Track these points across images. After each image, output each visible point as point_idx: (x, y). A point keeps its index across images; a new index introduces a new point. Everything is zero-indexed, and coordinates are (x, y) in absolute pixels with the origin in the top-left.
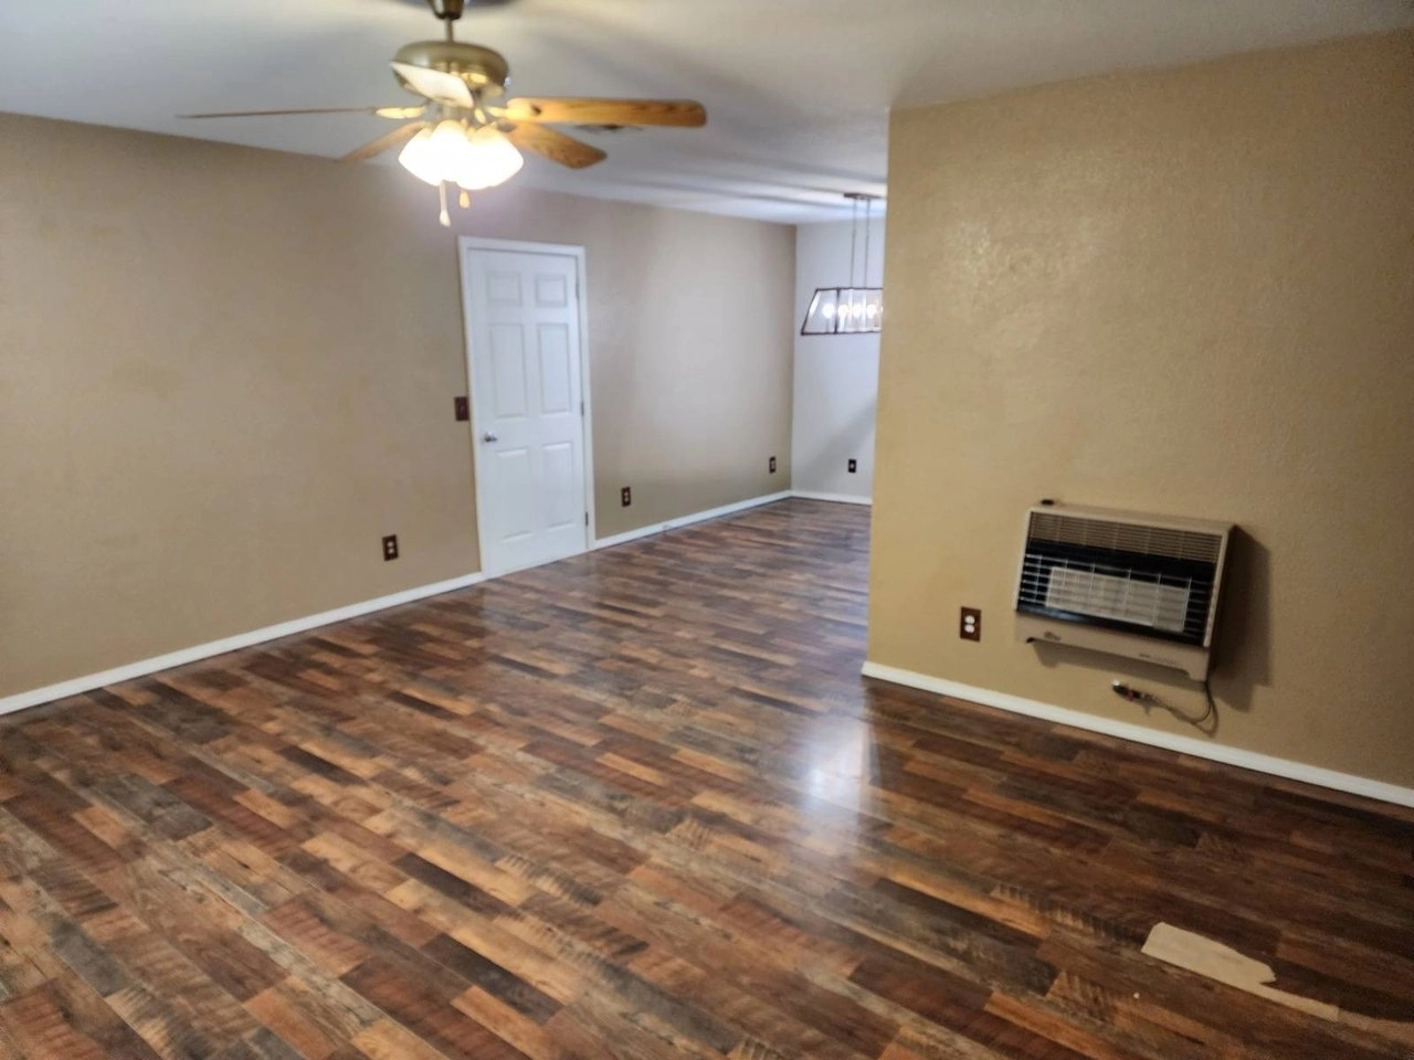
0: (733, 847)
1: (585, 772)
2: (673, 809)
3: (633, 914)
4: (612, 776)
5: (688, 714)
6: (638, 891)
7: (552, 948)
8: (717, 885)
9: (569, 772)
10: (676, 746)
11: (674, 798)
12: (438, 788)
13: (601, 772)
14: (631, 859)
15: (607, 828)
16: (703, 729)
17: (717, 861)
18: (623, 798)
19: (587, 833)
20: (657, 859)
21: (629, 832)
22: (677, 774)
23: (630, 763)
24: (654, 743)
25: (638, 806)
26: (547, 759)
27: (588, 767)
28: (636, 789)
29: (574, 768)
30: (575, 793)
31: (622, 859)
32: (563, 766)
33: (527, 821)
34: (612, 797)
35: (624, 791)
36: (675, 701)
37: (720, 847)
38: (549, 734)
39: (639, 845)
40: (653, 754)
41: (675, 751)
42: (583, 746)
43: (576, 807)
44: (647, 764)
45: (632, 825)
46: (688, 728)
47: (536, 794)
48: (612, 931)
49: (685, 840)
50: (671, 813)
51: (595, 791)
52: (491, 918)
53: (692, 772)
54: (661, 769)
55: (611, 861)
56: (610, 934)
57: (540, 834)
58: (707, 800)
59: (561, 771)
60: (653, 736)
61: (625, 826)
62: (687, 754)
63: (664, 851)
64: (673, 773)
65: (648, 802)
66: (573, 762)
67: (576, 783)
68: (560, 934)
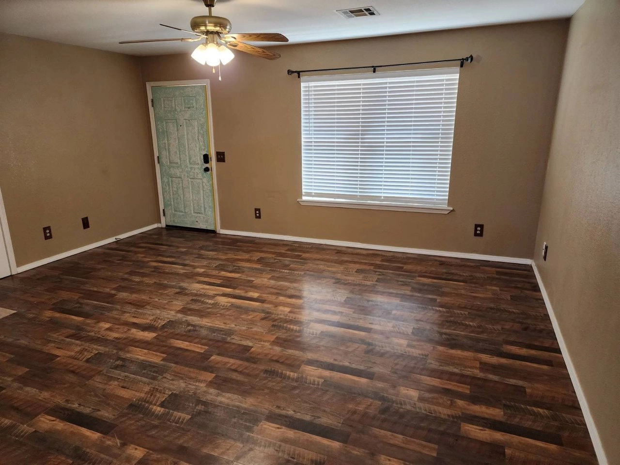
0: (142, 320)
1: (210, 340)
2: (166, 330)
3: (180, 299)
4: (196, 340)
5: (152, 392)
6: (179, 304)
7: (203, 290)
8: (151, 308)
9: (220, 339)
10: (162, 362)
11: (165, 334)
12: (274, 323)
13: (204, 341)
14: (183, 311)
15: (194, 319)
16: (144, 379)
17: (150, 315)
18: (190, 331)
19: (202, 316)
20: (173, 313)
21: (184, 319)
22: (163, 346)
23: (189, 348)
24: (176, 363)
25: (182, 329)
26: (234, 344)
27: (211, 343)
28: (184, 335)
29: (218, 341)
30: (212, 330)
31: (184, 311)
32: (224, 341)
33: (227, 317)
34: (195, 330)
35: (190, 334)
36: (162, 405)
37: (147, 319)
38: (241, 359)
39: (180, 316)
40: (176, 356)
41: (164, 360)
42: (218, 354)
43: (209, 324)
44: (180, 349)
45: (184, 322)
46: (154, 378)
47: (230, 327)
48: (186, 295)
49: (161, 319)
50: (167, 328)
51: (204, 332)
52: (223, 293)
53: (155, 348)
54: (171, 347)
55: (190, 310)
56: (186, 294)
57: (220, 314)
58: (149, 336)
59: (225, 339)
60: (178, 367)
61: (187, 320)
62: (156, 358)
63: (170, 315)
64: (166, 346)
65: (178, 331)
66: (220, 344)
67: (214, 334)
68: (201, 293)
